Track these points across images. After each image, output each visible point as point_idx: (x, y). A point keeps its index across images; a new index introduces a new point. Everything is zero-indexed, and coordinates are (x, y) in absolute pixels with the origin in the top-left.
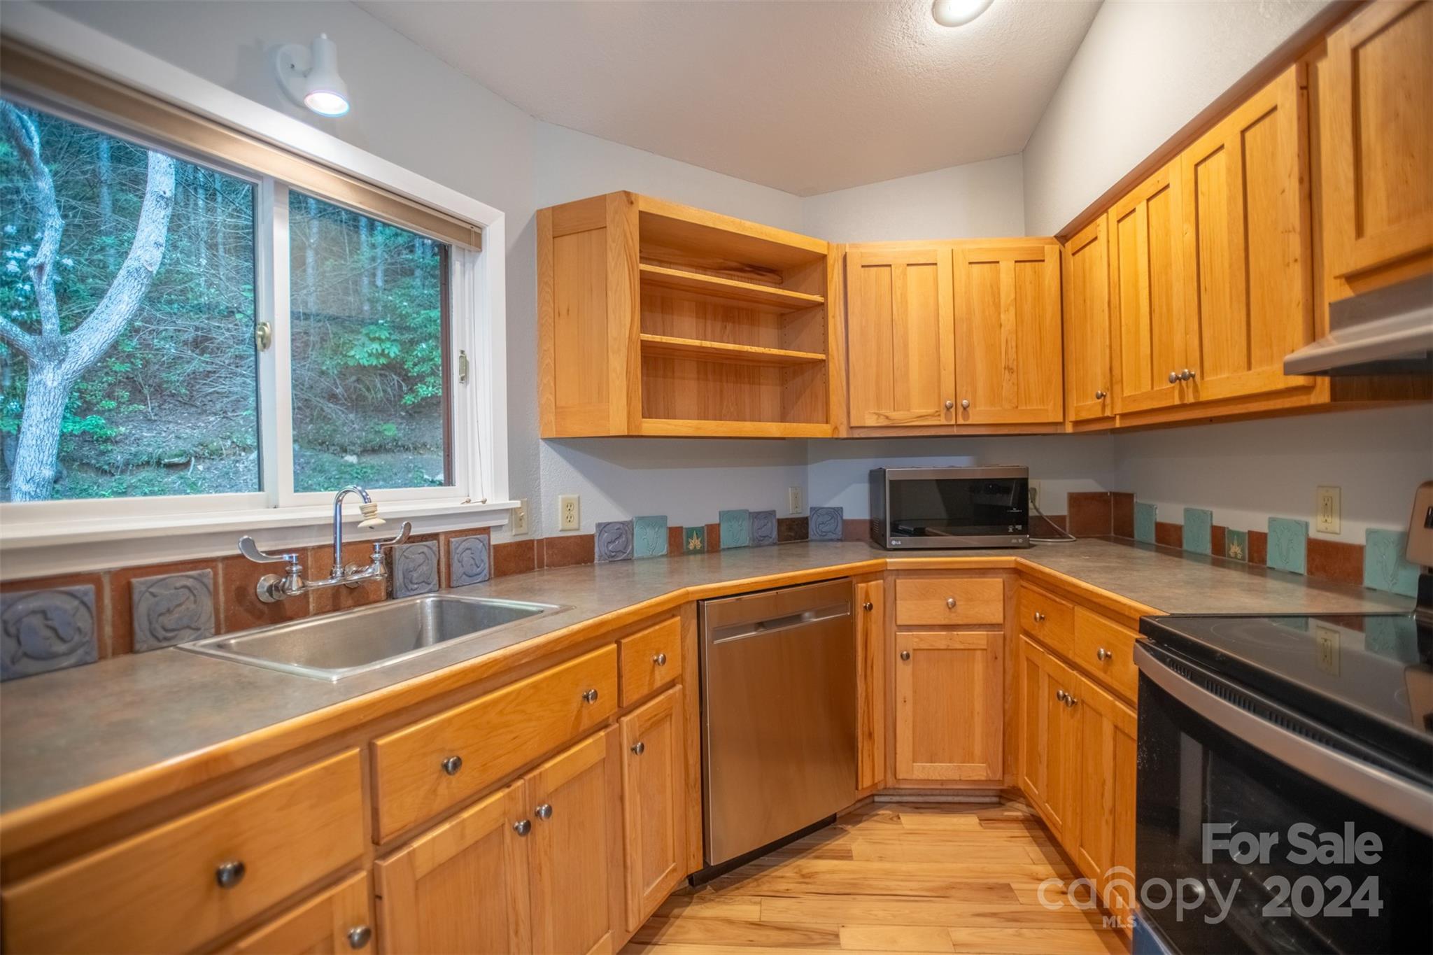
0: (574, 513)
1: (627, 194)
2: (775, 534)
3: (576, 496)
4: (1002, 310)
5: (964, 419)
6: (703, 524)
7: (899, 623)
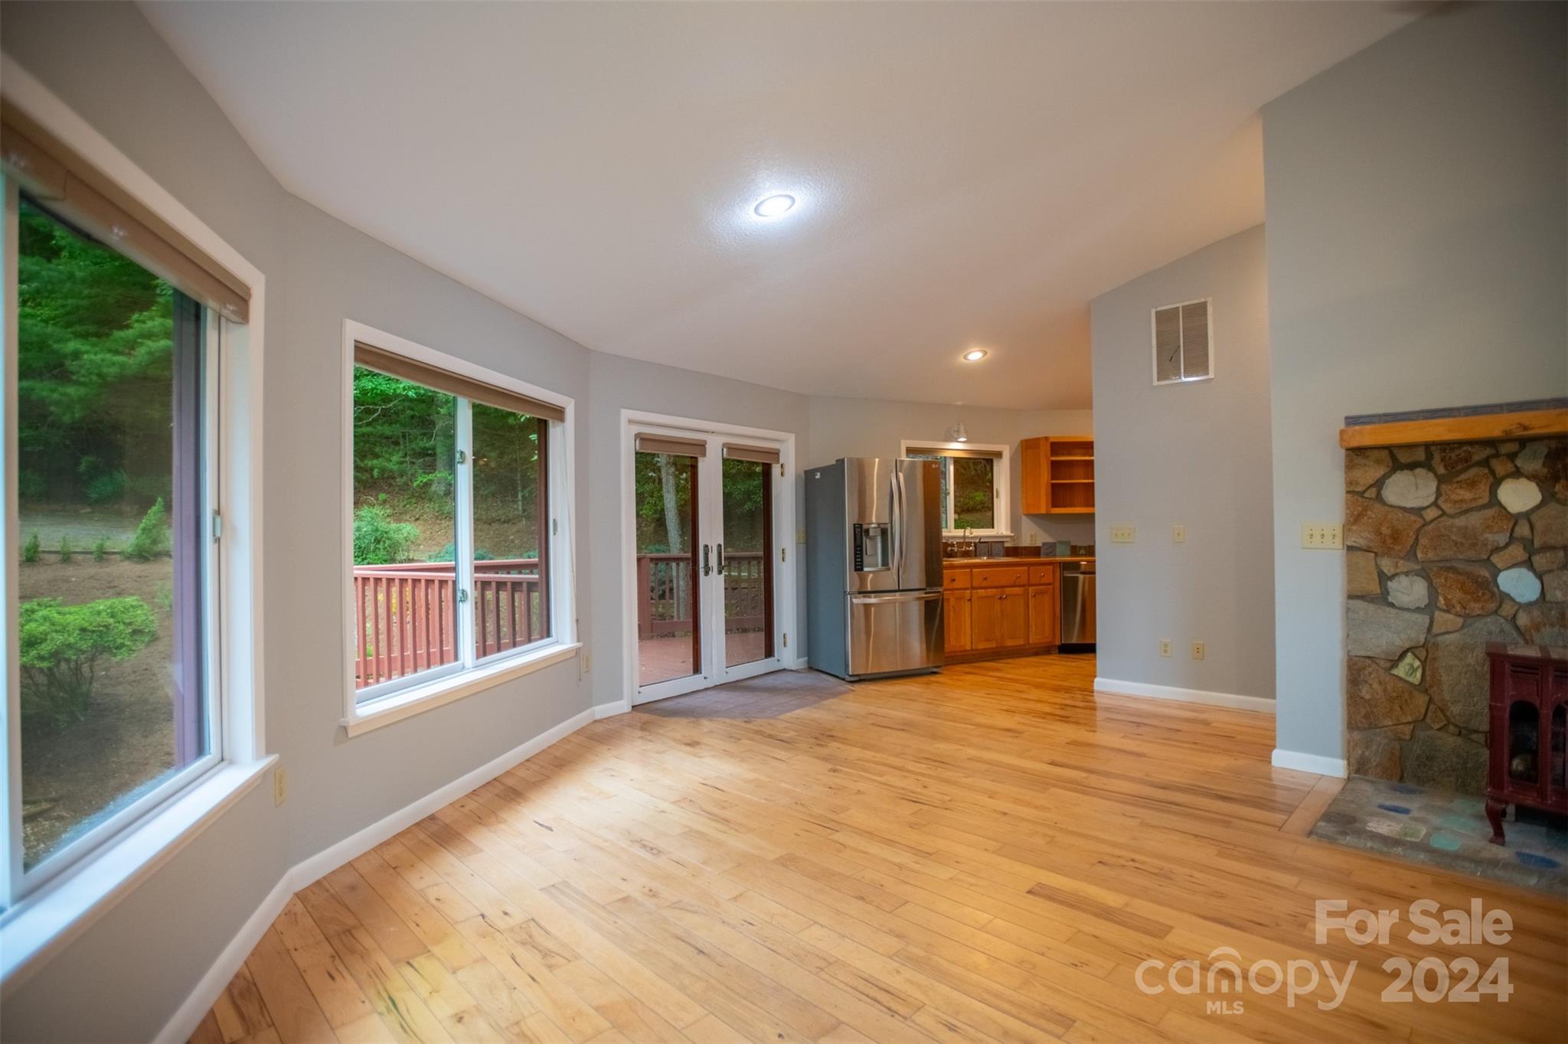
0: (1034, 539)
1: (1047, 438)
3: (1034, 533)
6: (1086, 545)
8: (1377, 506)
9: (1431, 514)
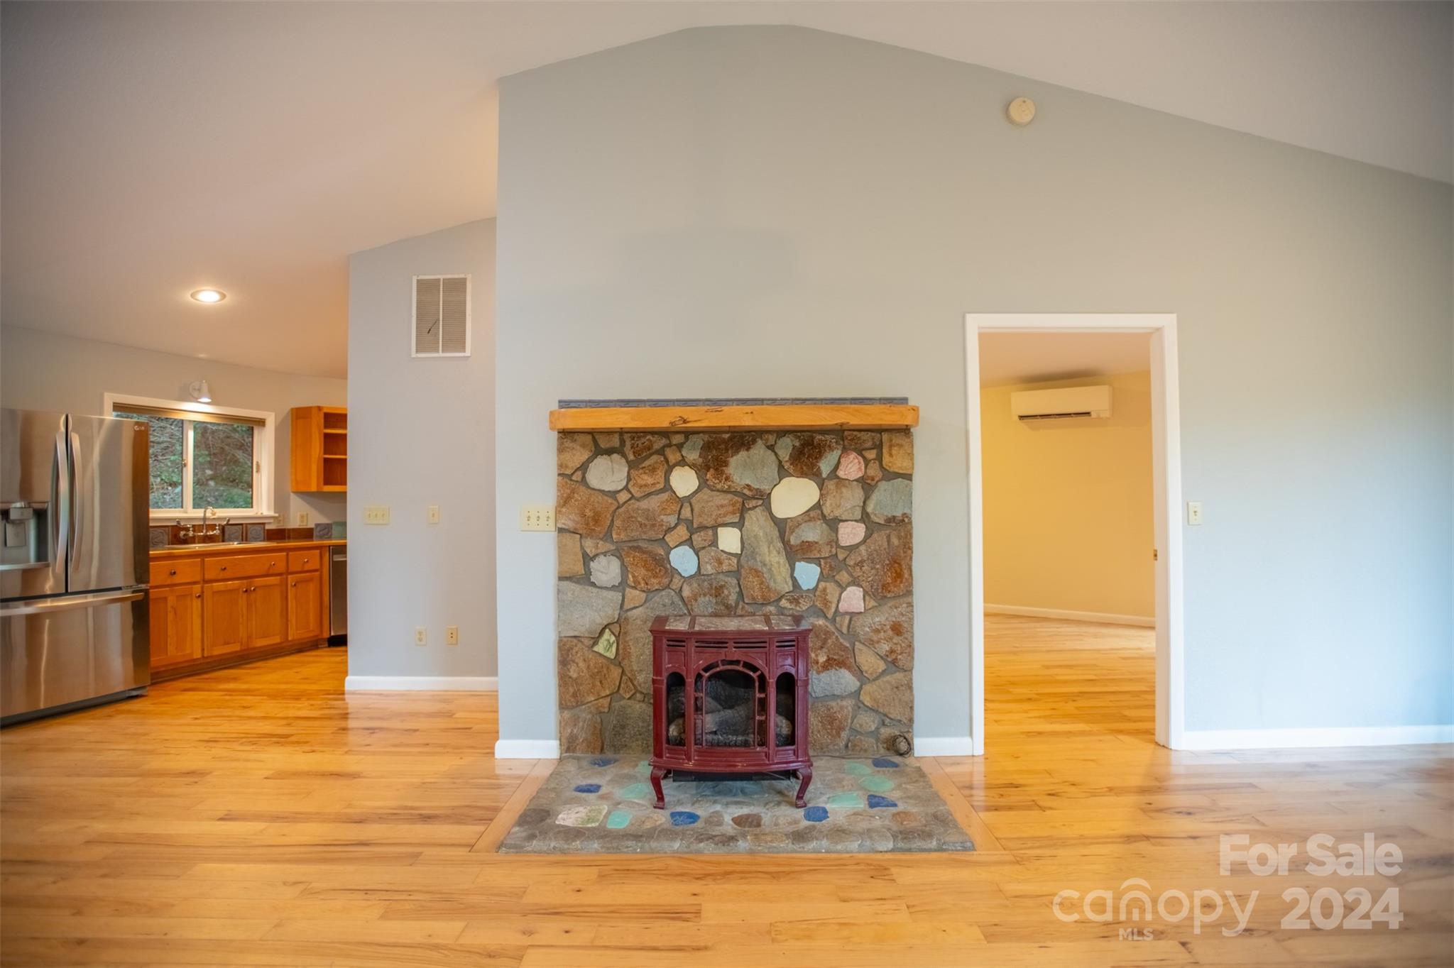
0: (305, 519)
3: (305, 513)
8: (583, 489)
9: (623, 497)
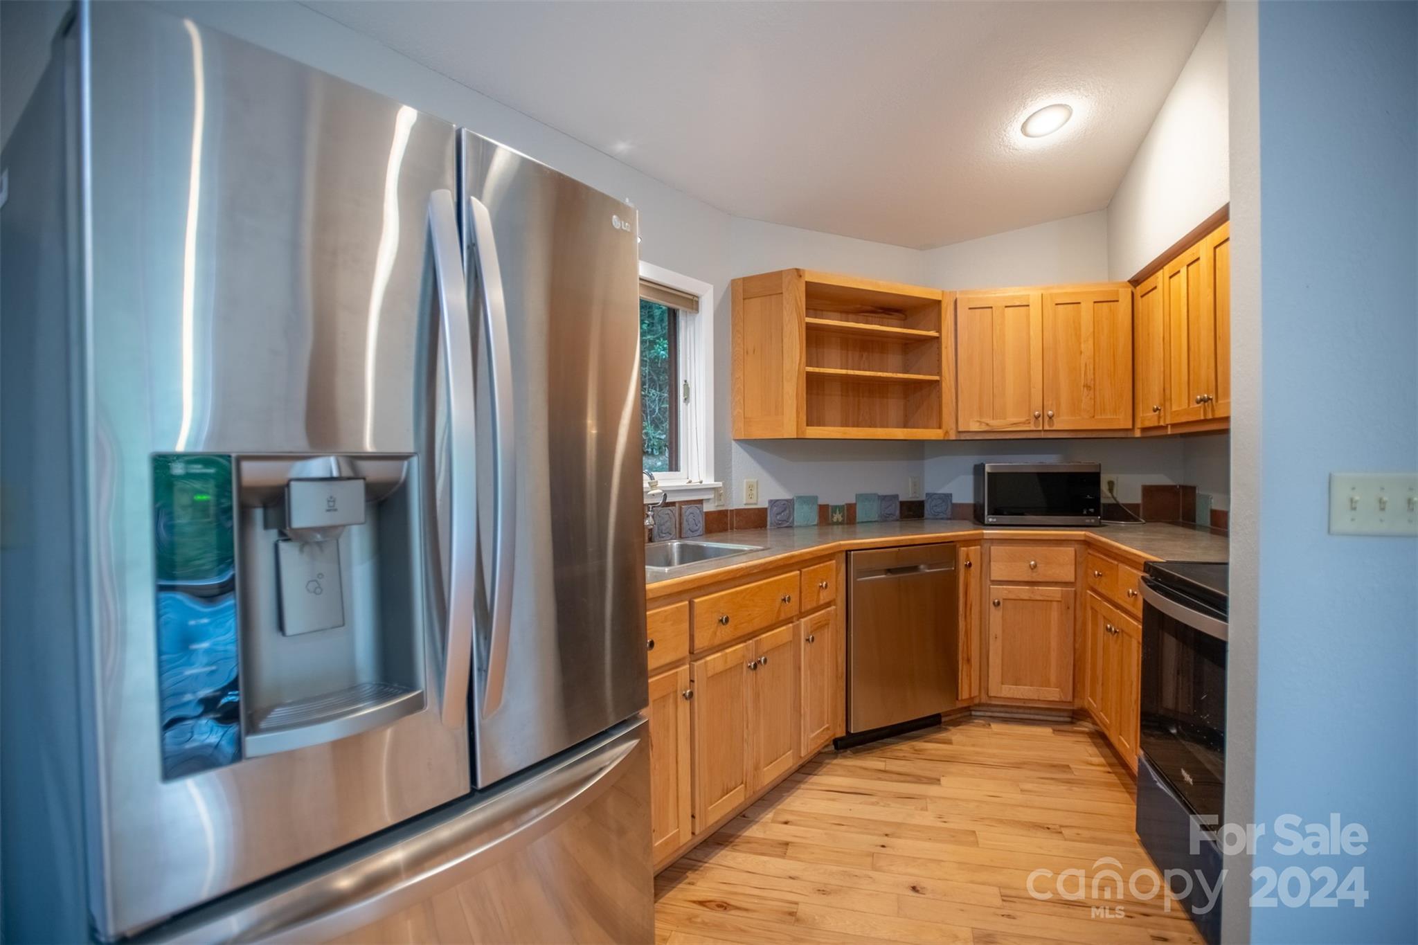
0: (754, 492)
1: (798, 270)
2: (898, 513)
3: (756, 480)
4: (1082, 340)
5: (1050, 426)
6: (843, 504)
7: (992, 578)
